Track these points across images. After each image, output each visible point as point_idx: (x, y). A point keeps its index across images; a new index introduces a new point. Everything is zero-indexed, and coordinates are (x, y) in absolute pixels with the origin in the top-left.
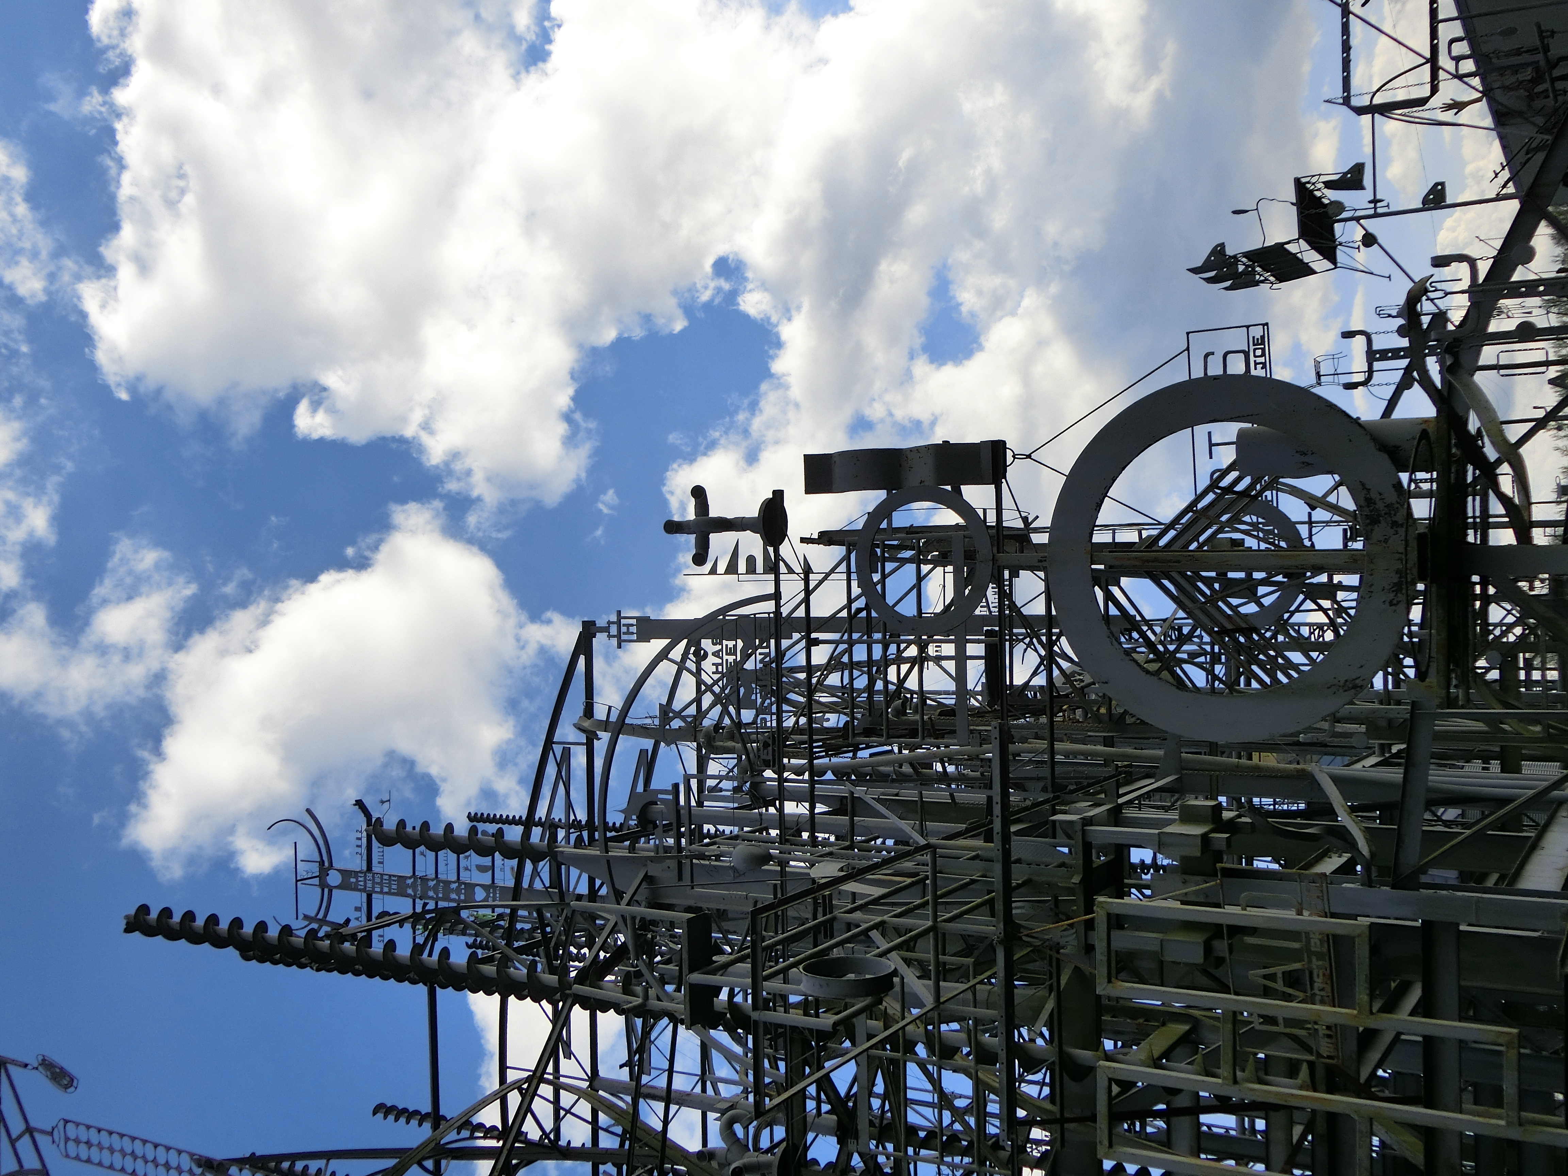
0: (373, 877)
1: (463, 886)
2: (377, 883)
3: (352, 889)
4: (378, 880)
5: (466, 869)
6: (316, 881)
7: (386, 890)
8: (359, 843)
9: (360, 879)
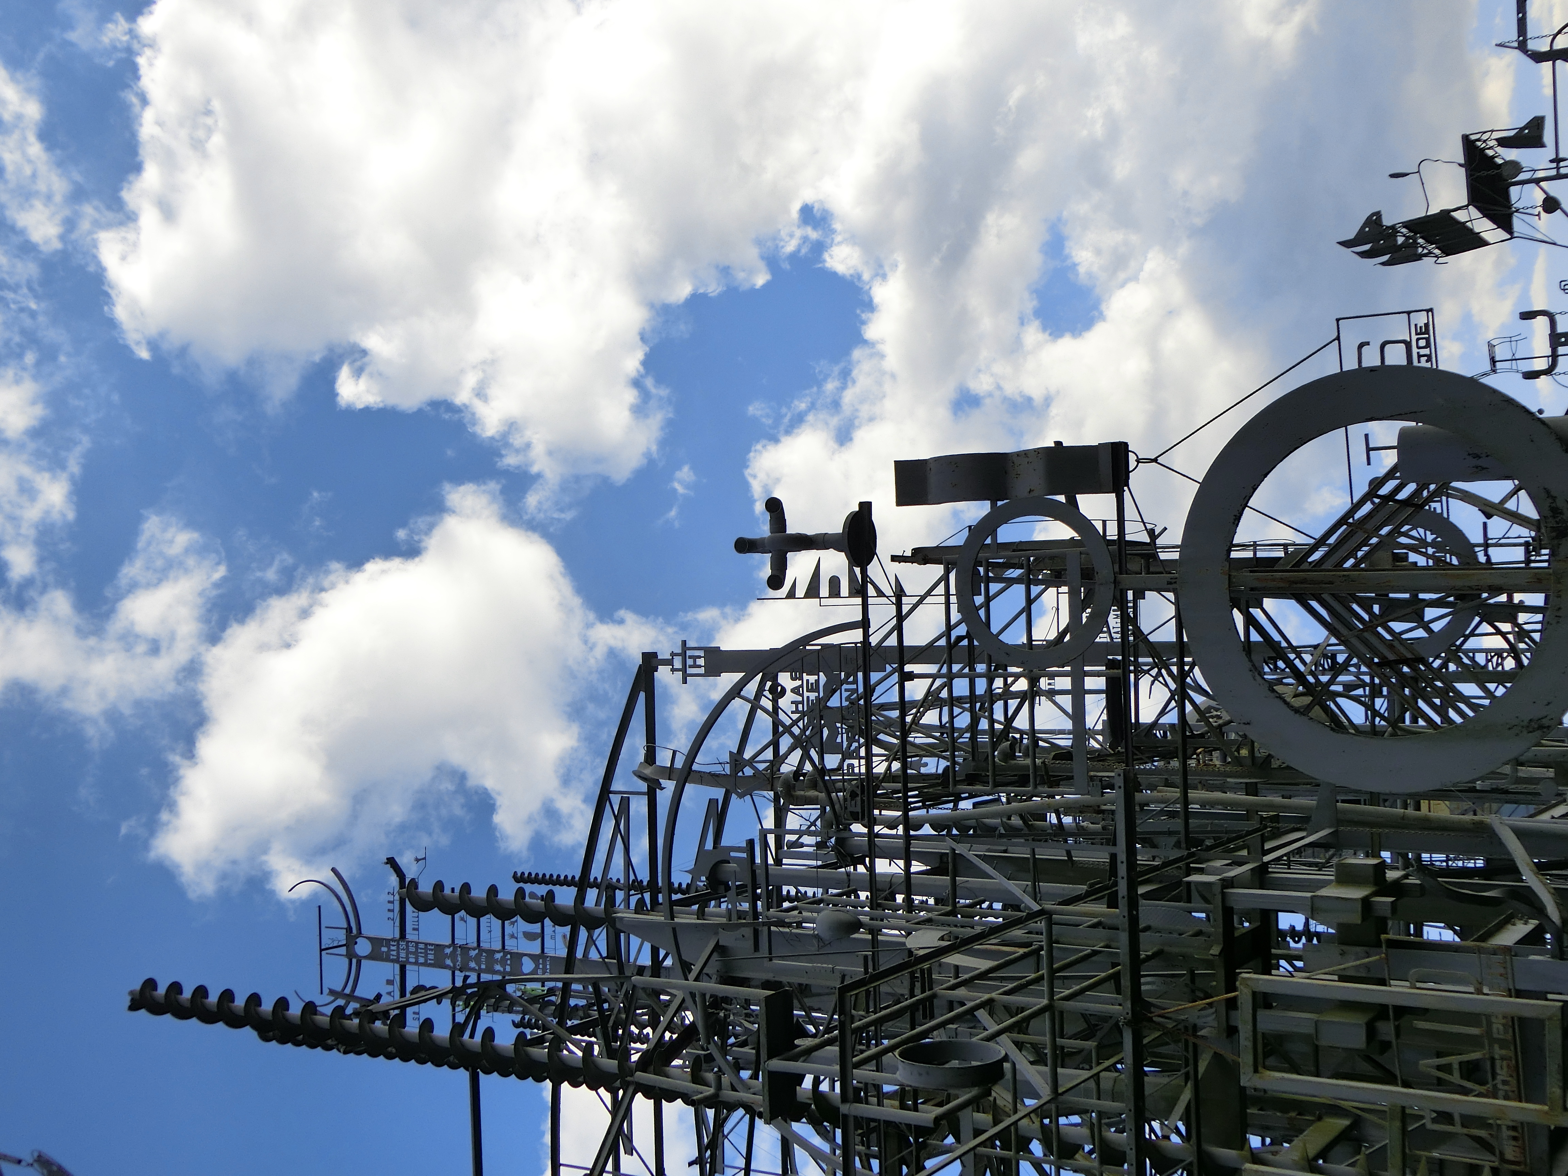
0: (407, 946)
1: (509, 956)
2: (412, 953)
3: (382, 960)
4: (412, 949)
5: (512, 936)
6: (343, 950)
7: (421, 960)
8: (391, 906)
9: (392, 948)
